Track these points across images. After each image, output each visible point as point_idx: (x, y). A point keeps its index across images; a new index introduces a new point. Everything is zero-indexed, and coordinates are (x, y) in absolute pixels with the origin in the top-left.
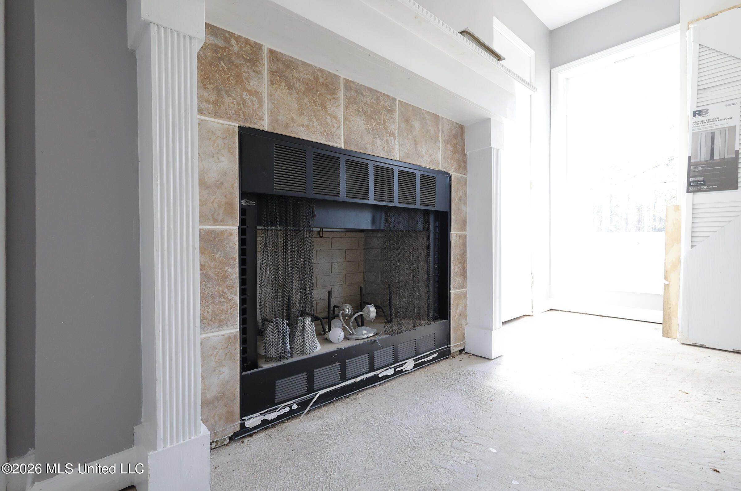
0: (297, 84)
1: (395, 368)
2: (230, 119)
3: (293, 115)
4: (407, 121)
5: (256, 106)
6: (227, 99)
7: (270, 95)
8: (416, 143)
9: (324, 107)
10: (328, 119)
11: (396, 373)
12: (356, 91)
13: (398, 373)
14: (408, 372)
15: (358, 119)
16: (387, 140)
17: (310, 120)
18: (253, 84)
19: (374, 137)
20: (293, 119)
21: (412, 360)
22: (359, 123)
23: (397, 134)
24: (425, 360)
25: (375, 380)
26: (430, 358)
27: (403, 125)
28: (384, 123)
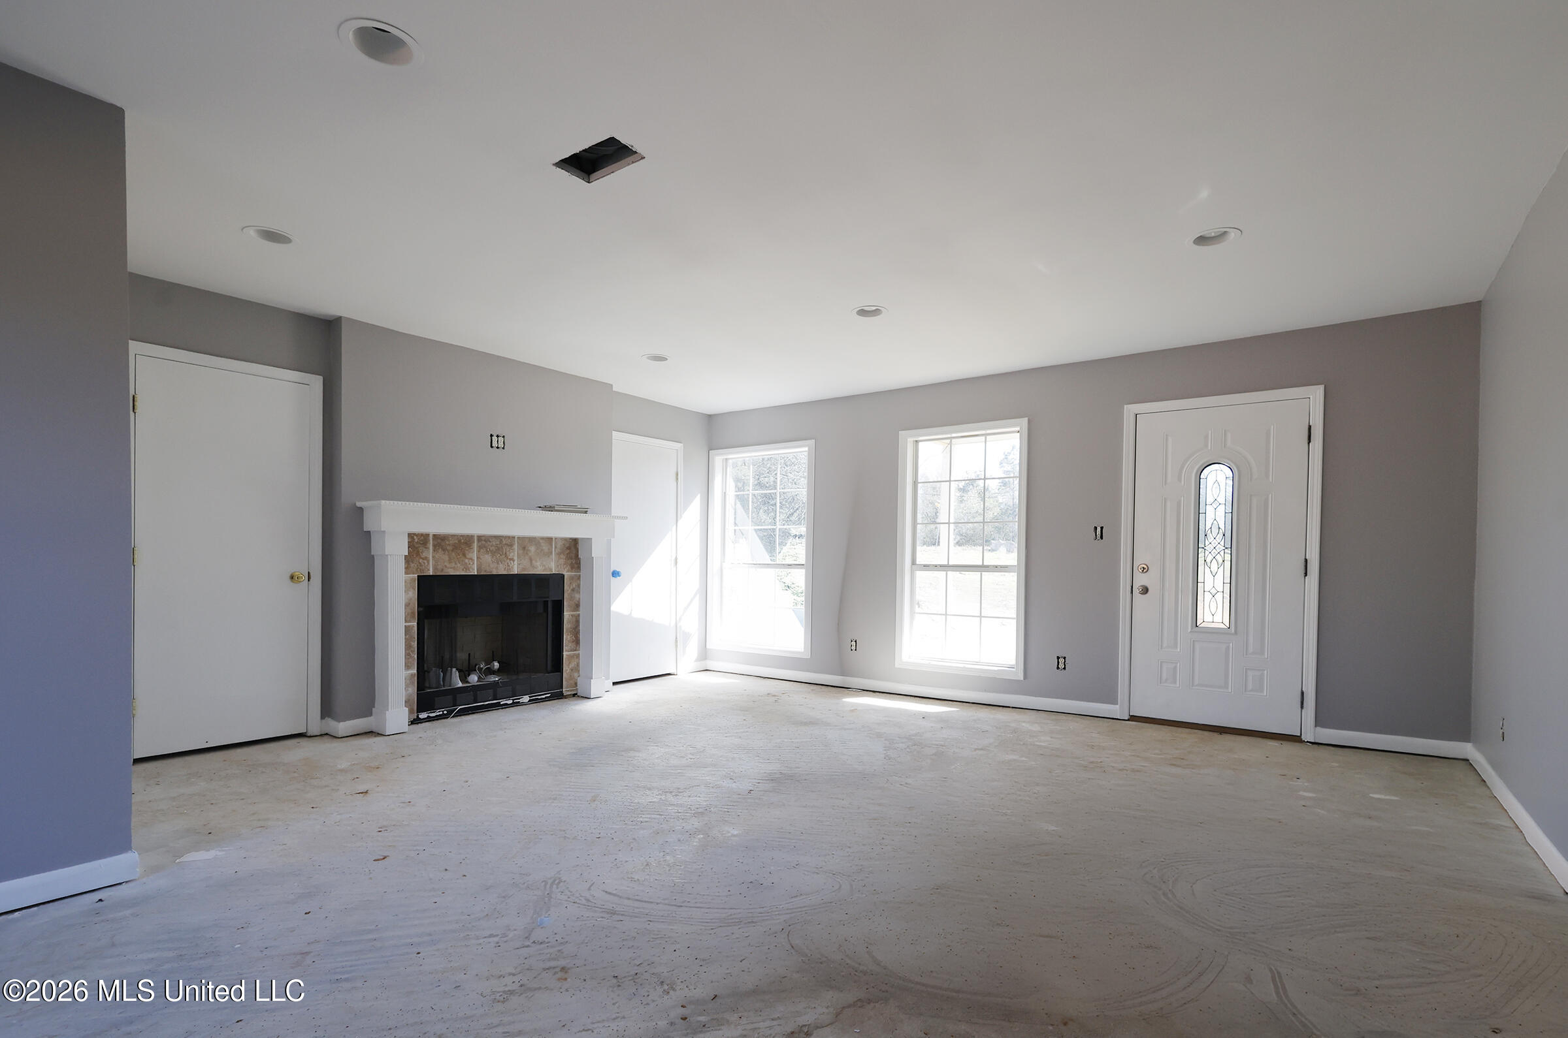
0: (448, 548)
1: (513, 700)
2: (413, 574)
3: (446, 564)
4: (524, 548)
5: (426, 564)
6: (412, 565)
7: (433, 557)
8: (531, 560)
9: (464, 555)
10: (467, 561)
11: (513, 703)
12: (485, 541)
13: (515, 704)
14: (523, 704)
15: (486, 556)
16: (508, 563)
17: (456, 564)
18: (424, 555)
19: (498, 563)
20: (446, 566)
21: (527, 696)
22: (487, 558)
23: (516, 558)
24: (539, 697)
25: (498, 705)
26: (544, 697)
27: (521, 552)
28: (506, 554)
